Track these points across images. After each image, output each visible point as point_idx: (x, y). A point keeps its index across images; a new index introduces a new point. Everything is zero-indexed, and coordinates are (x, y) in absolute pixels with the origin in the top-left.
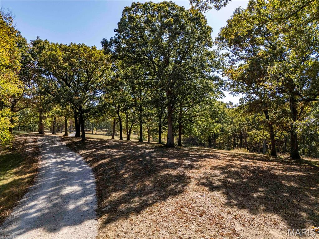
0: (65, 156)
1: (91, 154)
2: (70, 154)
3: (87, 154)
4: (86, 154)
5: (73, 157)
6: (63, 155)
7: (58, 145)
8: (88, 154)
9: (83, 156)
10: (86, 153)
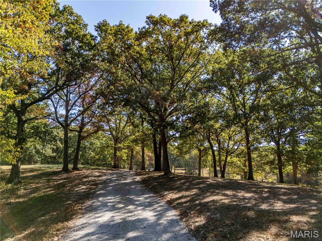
0: (134, 205)
1: (192, 200)
2: (146, 198)
3: (183, 200)
4: (180, 201)
5: (151, 208)
6: (132, 202)
7: (128, 181)
8: (185, 202)
9: (175, 208)
10: (180, 198)
